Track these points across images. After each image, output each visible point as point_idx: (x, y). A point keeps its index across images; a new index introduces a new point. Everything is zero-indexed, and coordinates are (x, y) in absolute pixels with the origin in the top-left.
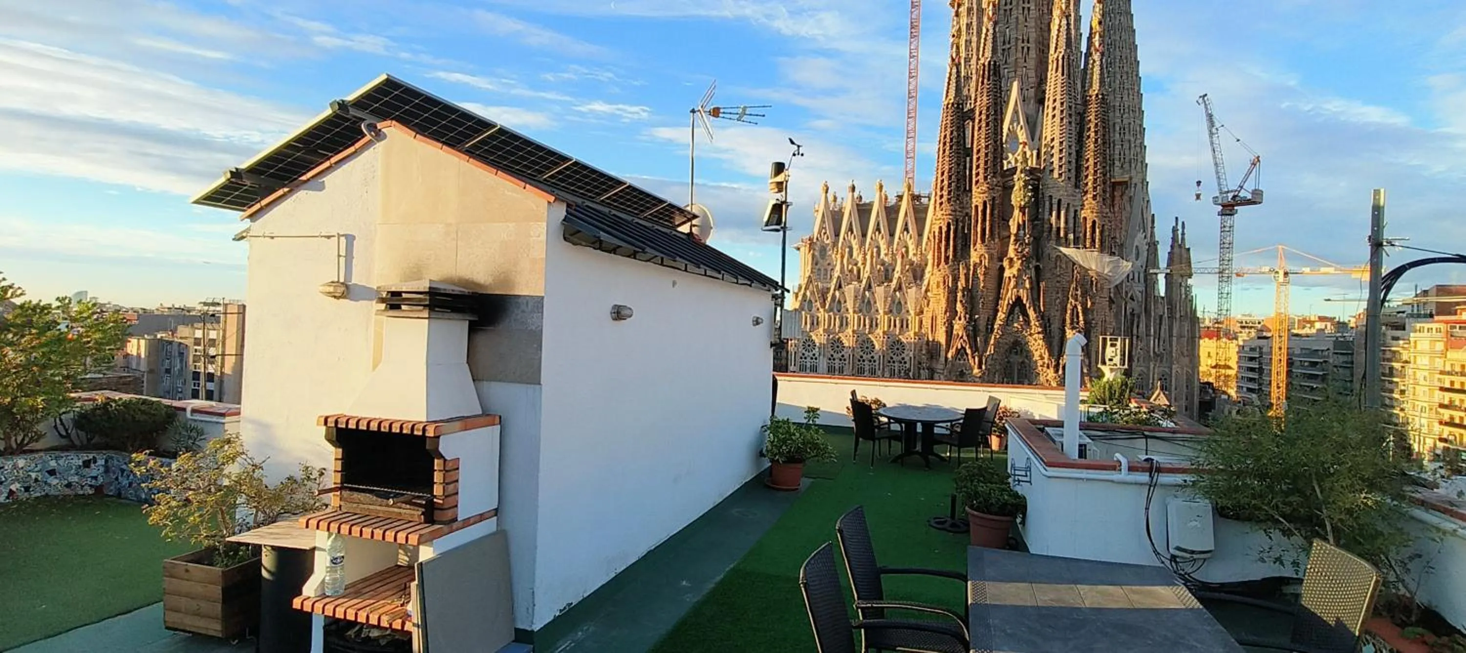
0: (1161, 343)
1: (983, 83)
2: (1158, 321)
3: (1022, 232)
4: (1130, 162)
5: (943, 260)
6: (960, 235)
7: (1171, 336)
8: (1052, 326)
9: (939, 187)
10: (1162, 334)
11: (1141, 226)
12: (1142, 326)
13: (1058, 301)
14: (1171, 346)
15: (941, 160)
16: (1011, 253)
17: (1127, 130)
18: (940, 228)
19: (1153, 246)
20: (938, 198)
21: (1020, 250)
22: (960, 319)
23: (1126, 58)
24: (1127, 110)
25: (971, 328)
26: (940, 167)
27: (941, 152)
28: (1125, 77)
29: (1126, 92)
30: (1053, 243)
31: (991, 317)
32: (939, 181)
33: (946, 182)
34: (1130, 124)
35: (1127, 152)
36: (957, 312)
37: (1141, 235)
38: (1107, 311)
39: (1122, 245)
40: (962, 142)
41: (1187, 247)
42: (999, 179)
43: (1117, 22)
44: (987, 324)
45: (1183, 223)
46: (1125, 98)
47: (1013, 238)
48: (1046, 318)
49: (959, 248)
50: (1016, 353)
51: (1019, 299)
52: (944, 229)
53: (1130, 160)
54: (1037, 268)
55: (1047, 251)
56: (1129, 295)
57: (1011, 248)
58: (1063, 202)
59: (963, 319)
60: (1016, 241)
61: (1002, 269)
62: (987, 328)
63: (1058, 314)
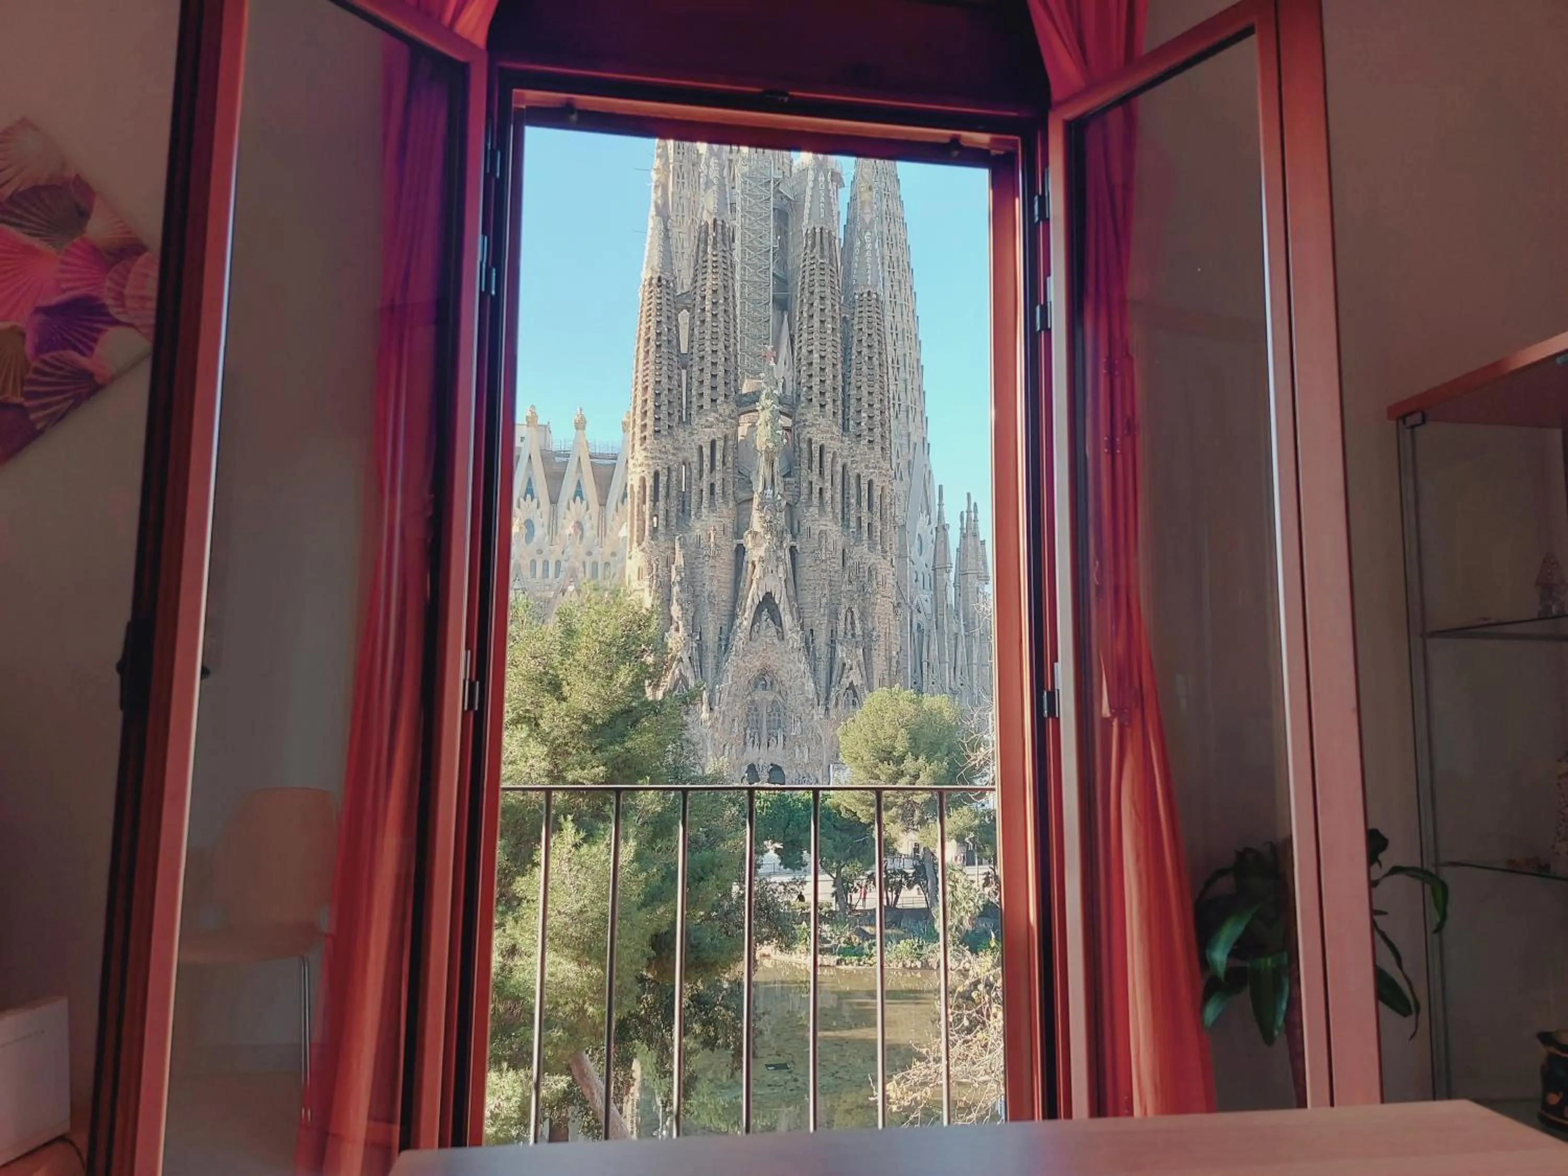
0: (958, 673)
1: (705, 252)
2: (953, 642)
3: (769, 491)
4: (907, 411)
5: (647, 533)
6: (674, 493)
7: (969, 664)
8: (817, 641)
9: (638, 412)
10: (959, 663)
11: (924, 506)
12: (934, 647)
13: (824, 600)
14: (971, 679)
15: (641, 367)
16: (756, 524)
17: (901, 363)
18: (643, 480)
19: (942, 529)
20: (637, 430)
21: (768, 518)
22: (677, 630)
23: (898, 261)
24: (900, 336)
25: (695, 645)
26: (640, 381)
27: (641, 356)
28: (896, 288)
29: (898, 308)
30: (814, 510)
31: (725, 628)
32: (639, 402)
33: (650, 405)
34: (905, 355)
35: (903, 396)
36: (671, 617)
37: (923, 519)
38: (891, 617)
39: (904, 526)
40: (675, 342)
41: (982, 539)
42: (733, 406)
43: (884, 207)
44: (720, 639)
45: (975, 504)
46: (898, 318)
47: (756, 501)
48: (808, 629)
49: (673, 514)
50: (765, 687)
51: (768, 597)
52: (649, 482)
53: (908, 407)
54: (792, 550)
55: (806, 524)
56: (915, 602)
57: (756, 515)
58: (826, 450)
59: (681, 629)
60: (762, 505)
61: (740, 551)
62: (720, 646)
63: (825, 620)
